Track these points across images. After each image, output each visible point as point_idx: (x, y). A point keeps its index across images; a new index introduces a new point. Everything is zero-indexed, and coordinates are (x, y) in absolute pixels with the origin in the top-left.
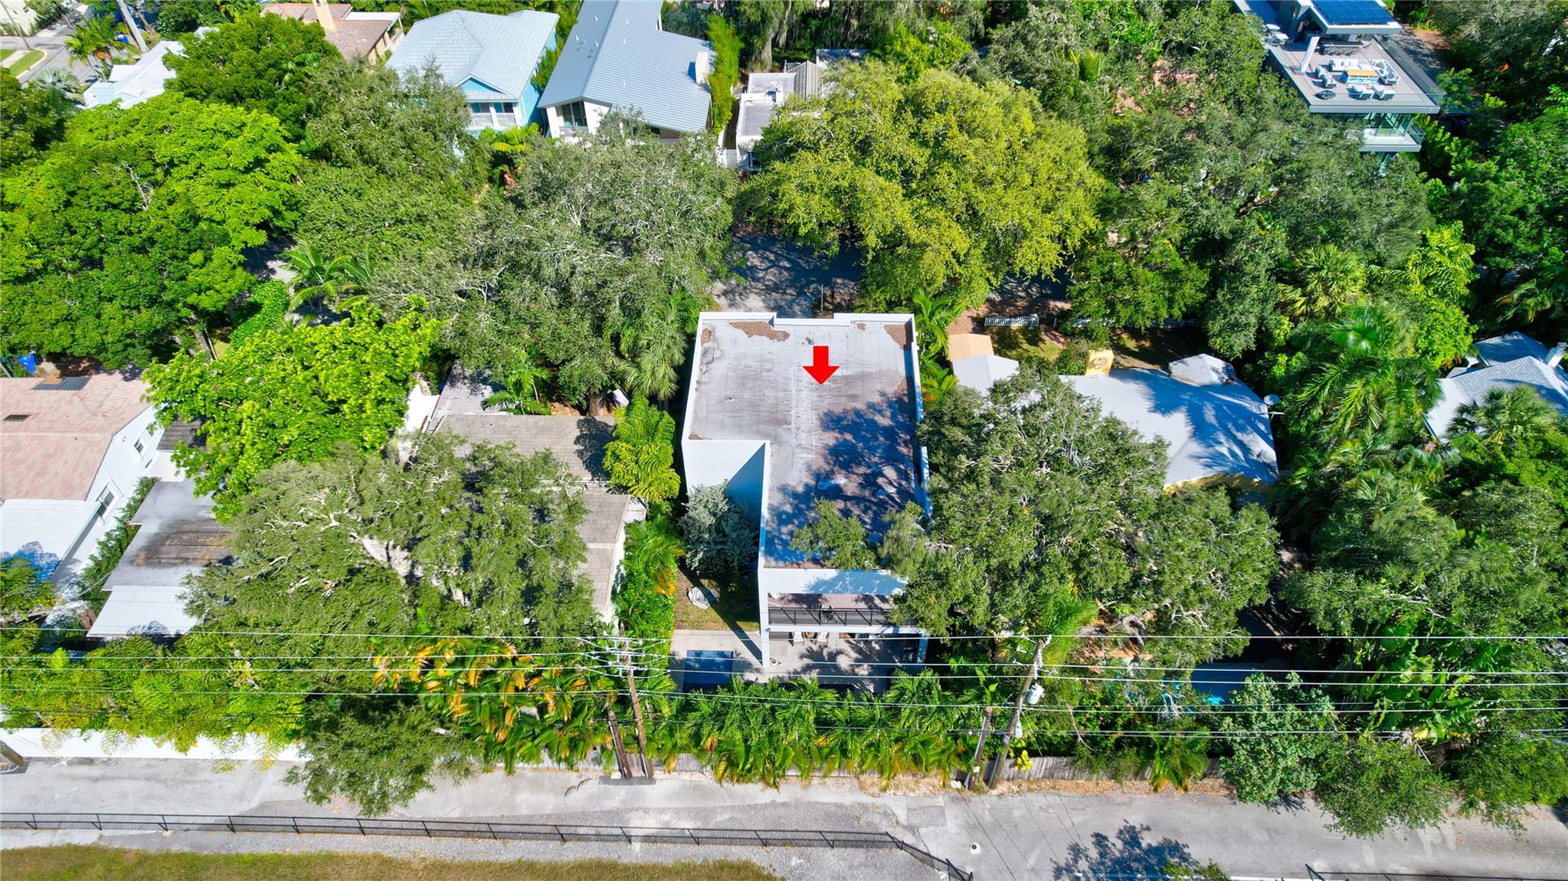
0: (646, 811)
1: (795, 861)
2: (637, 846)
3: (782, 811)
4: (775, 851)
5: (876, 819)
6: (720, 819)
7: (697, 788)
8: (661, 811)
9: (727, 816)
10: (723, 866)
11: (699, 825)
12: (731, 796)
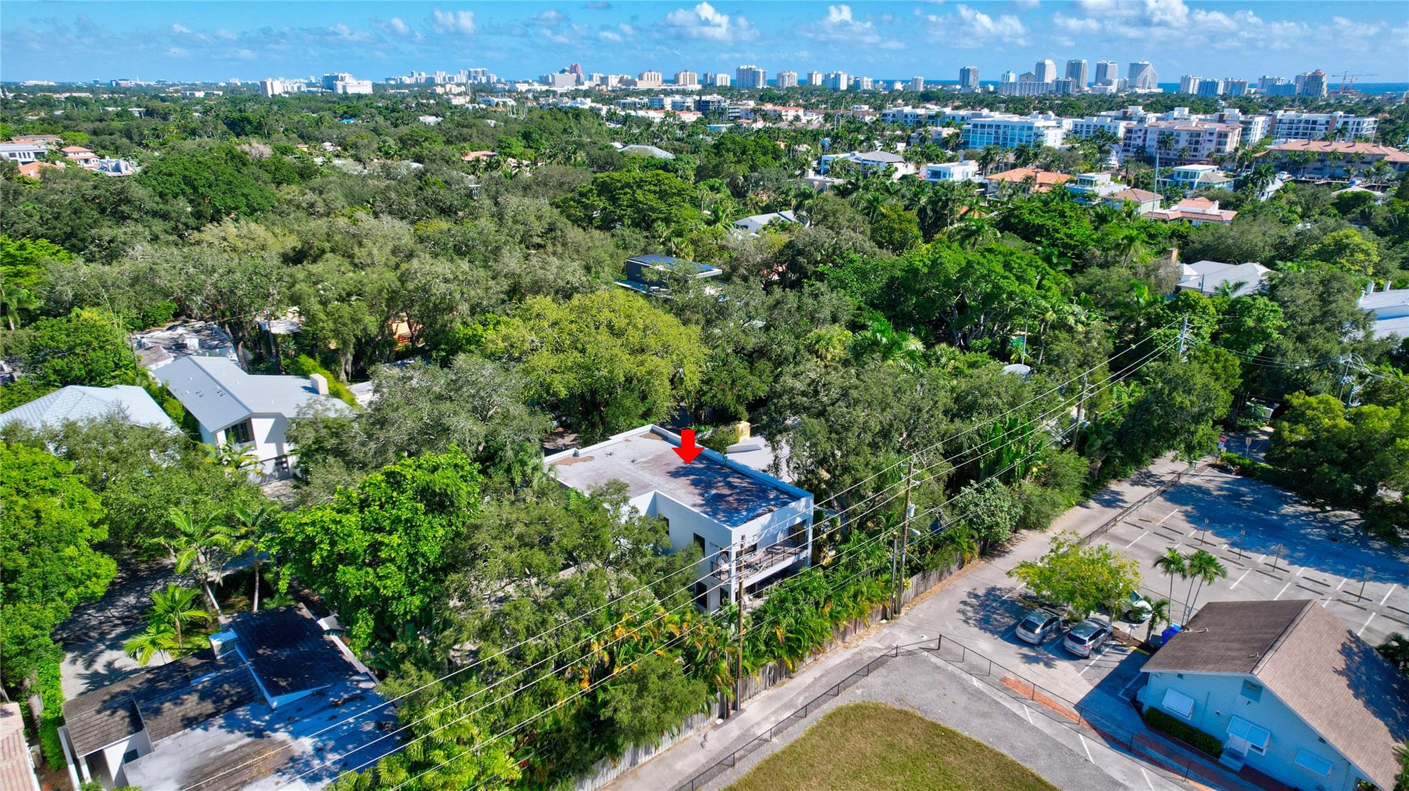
0: (758, 724)
1: (859, 692)
2: (775, 740)
3: (824, 679)
4: (843, 695)
5: (870, 654)
6: (800, 702)
7: (770, 698)
8: (766, 719)
9: (802, 698)
10: (830, 718)
11: (793, 711)
12: (792, 689)
